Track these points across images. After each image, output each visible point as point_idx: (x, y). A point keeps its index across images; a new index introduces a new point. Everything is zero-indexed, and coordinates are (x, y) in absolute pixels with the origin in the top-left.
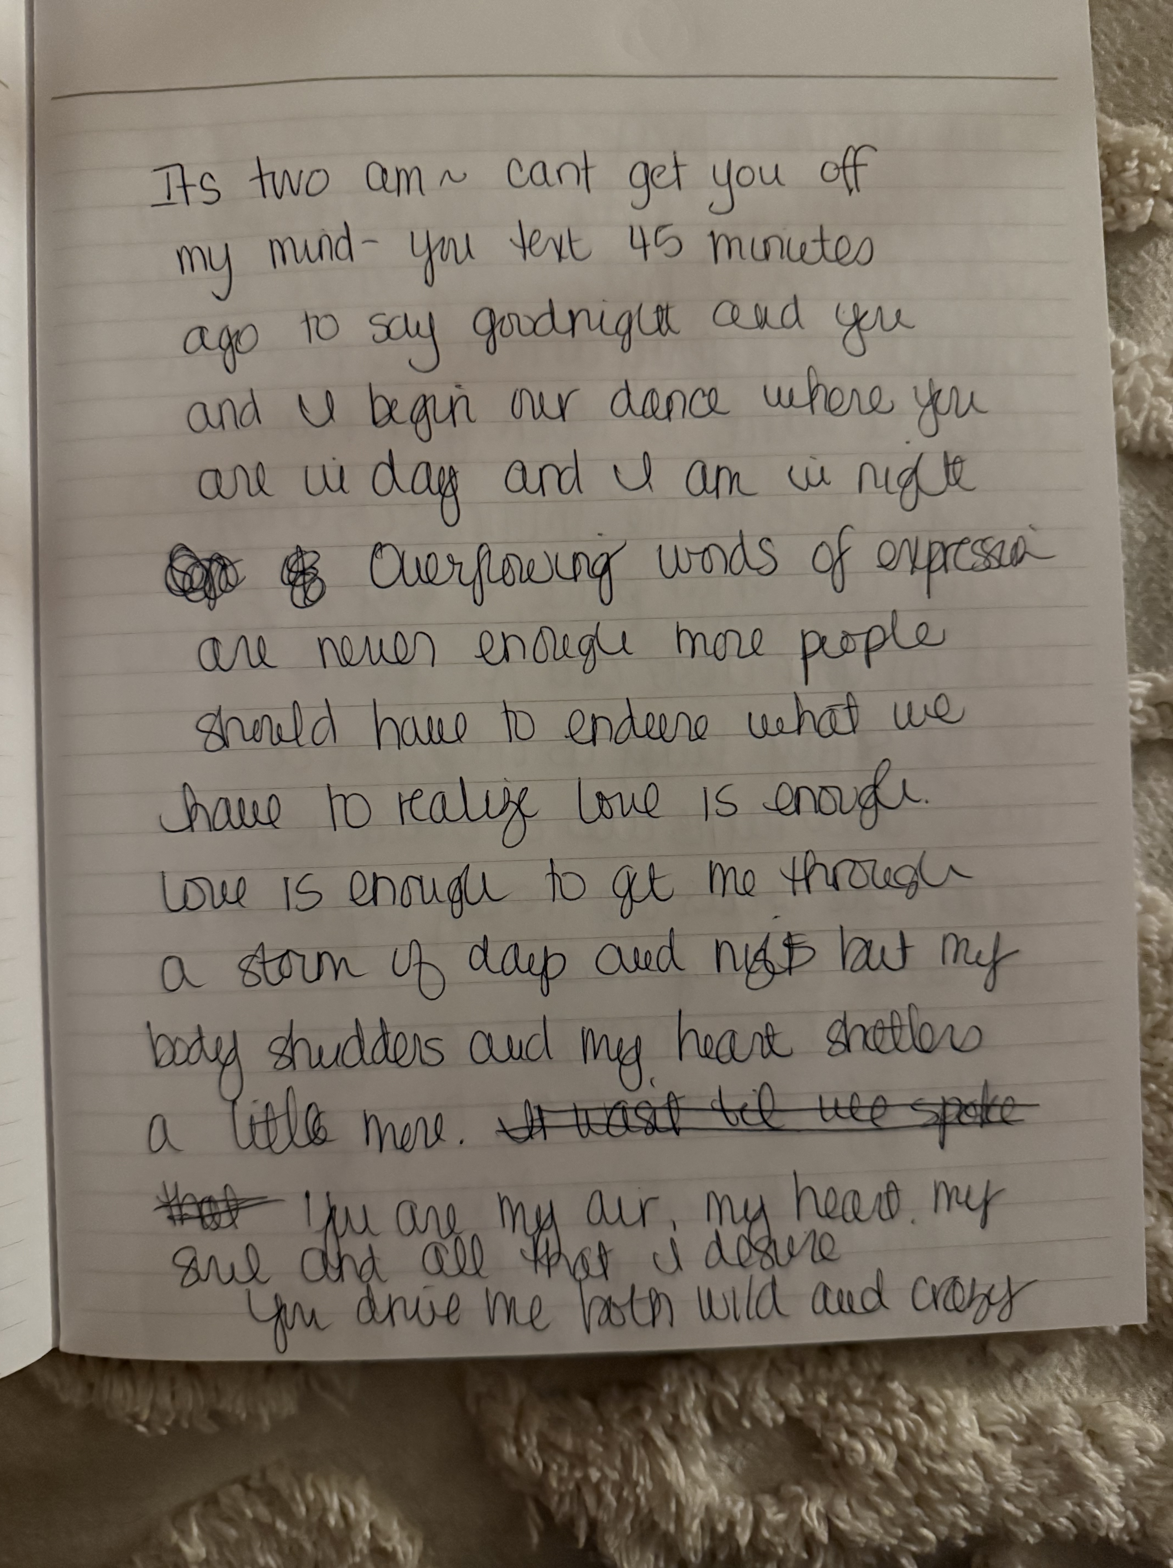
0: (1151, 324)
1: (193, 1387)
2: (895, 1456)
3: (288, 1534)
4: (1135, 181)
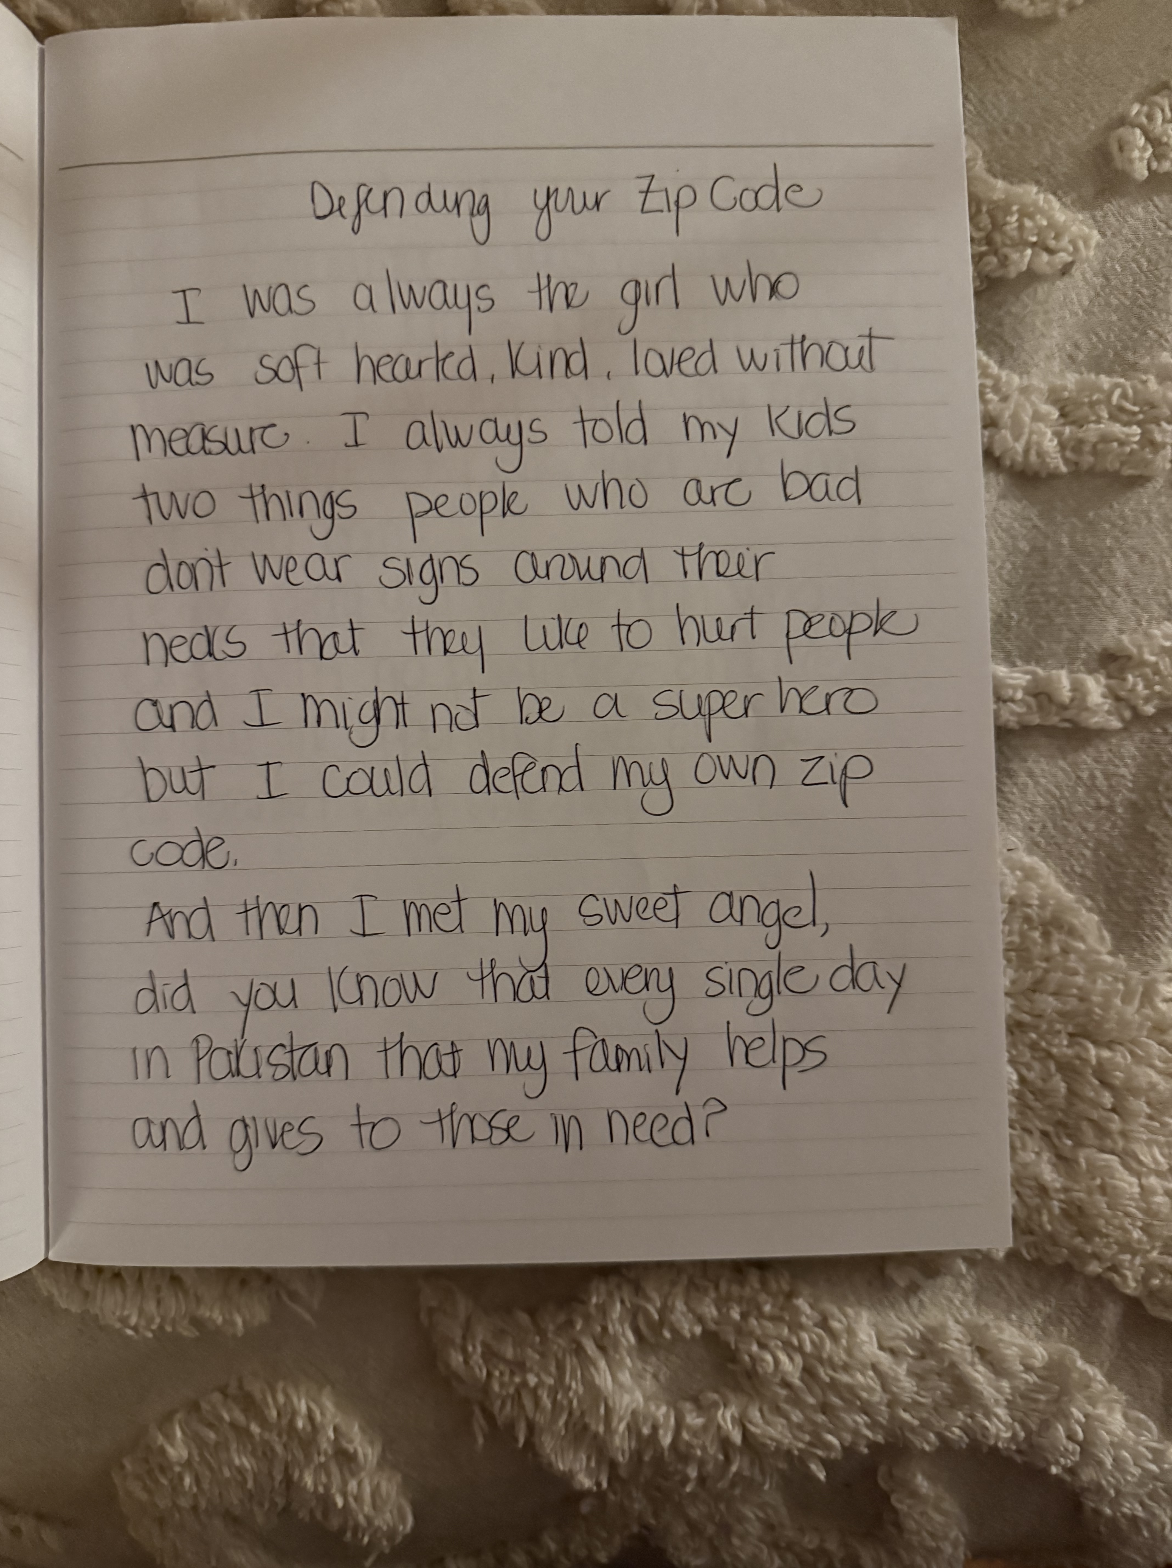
0: (1032, 358)
1: (177, 1296)
2: (801, 1367)
3: (260, 1435)
4: (1015, 233)
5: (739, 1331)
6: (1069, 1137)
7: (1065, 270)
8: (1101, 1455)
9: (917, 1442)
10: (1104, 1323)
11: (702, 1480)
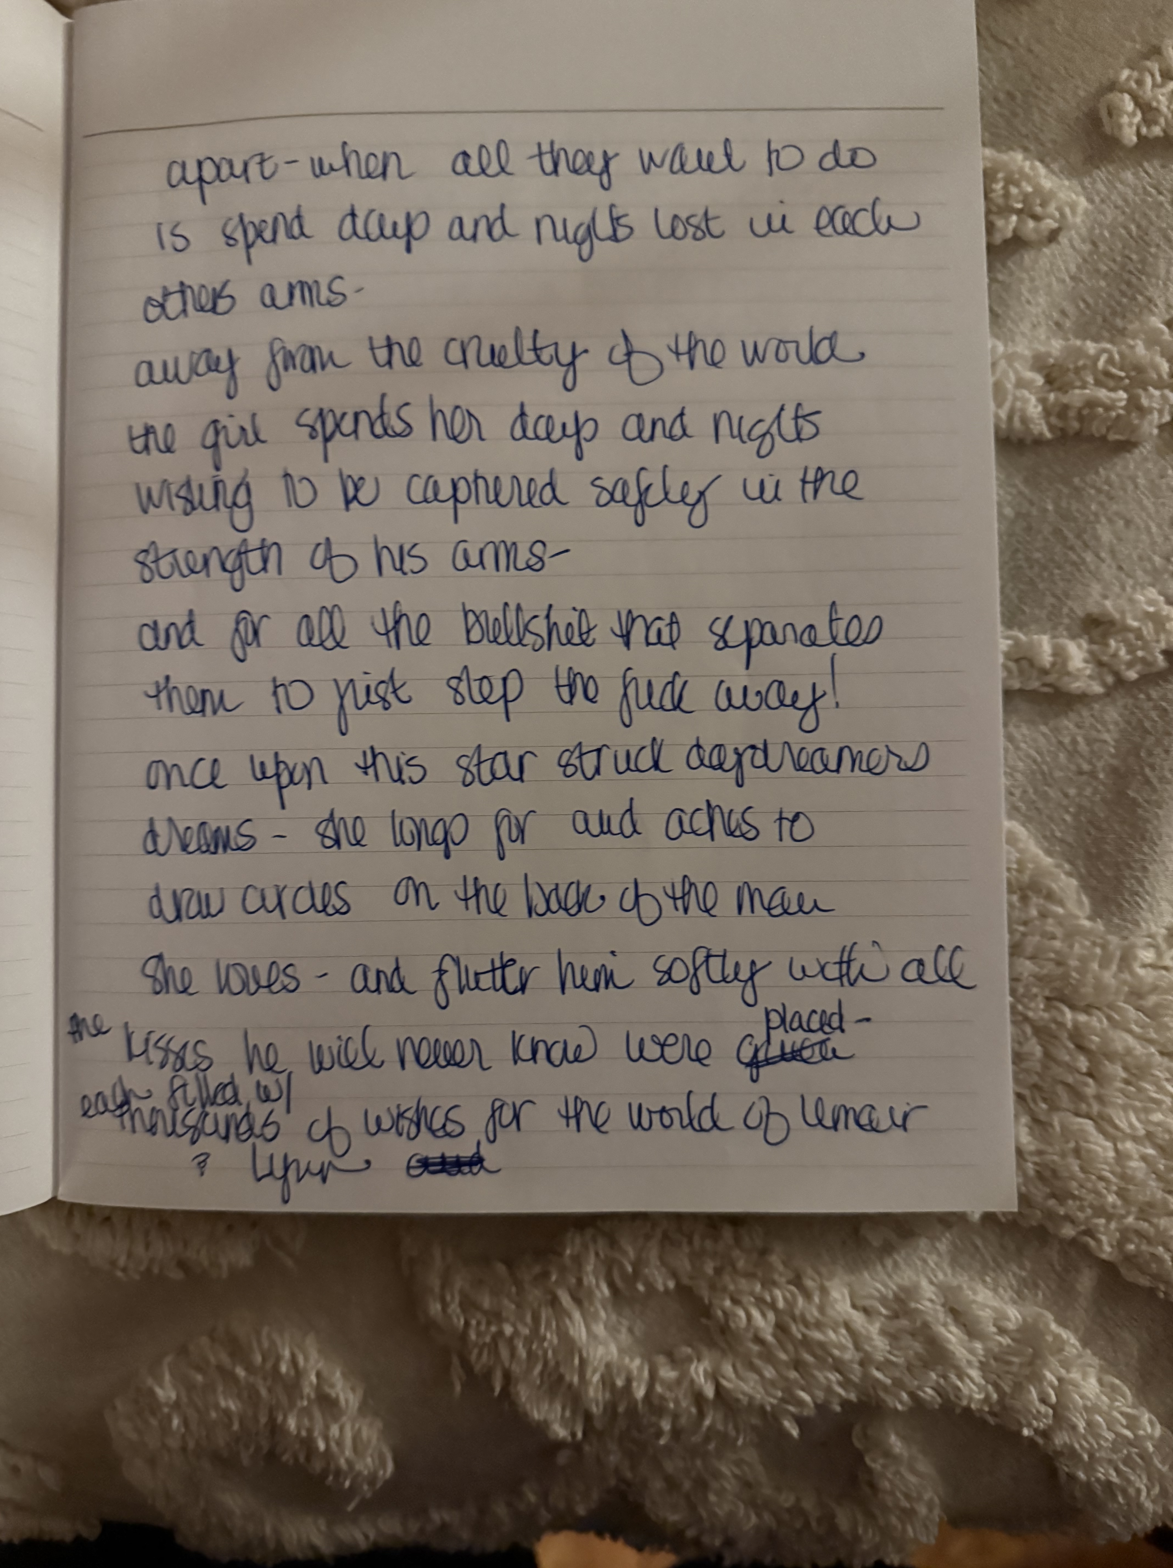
1: (165, 1239)
2: (773, 1323)
3: (246, 1378)
5: (713, 1287)
6: (1045, 1100)
7: (1053, 236)
8: (1074, 1419)
9: (891, 1401)
10: (1079, 1287)
11: (676, 1433)
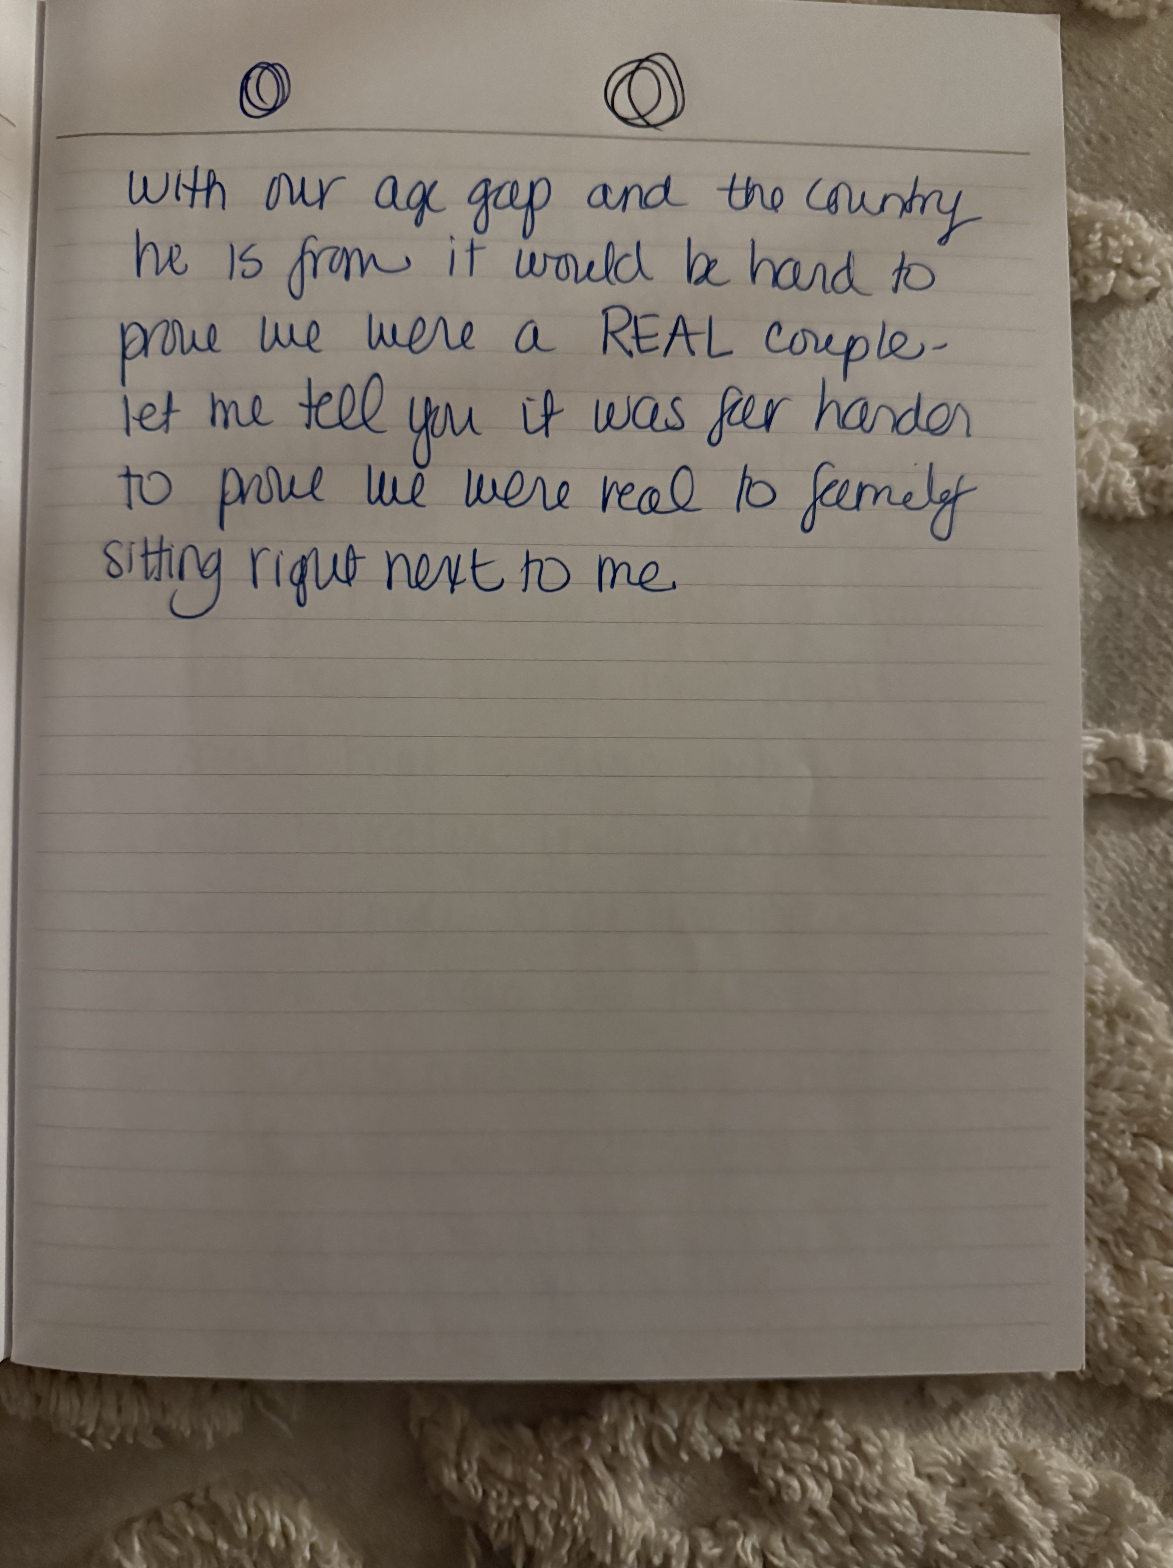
0: (1111, 391)
1: (140, 1402)
2: (830, 1495)
3: (229, 1551)
4: (1098, 254)
5: (763, 1452)
6: (1130, 1246)
7: (1151, 296)
10: (1160, 1449)
